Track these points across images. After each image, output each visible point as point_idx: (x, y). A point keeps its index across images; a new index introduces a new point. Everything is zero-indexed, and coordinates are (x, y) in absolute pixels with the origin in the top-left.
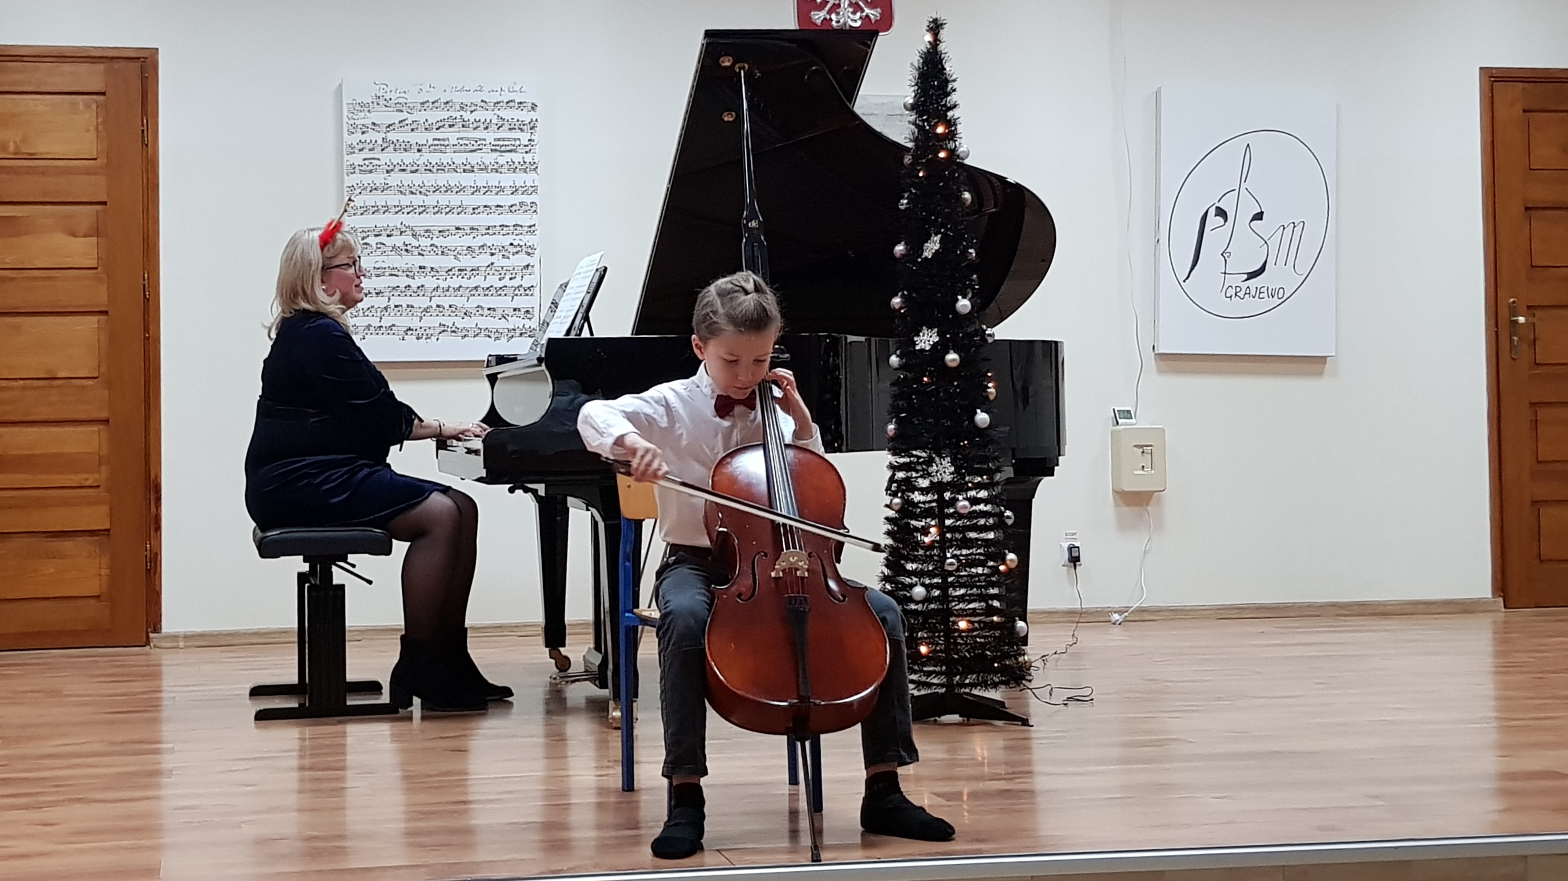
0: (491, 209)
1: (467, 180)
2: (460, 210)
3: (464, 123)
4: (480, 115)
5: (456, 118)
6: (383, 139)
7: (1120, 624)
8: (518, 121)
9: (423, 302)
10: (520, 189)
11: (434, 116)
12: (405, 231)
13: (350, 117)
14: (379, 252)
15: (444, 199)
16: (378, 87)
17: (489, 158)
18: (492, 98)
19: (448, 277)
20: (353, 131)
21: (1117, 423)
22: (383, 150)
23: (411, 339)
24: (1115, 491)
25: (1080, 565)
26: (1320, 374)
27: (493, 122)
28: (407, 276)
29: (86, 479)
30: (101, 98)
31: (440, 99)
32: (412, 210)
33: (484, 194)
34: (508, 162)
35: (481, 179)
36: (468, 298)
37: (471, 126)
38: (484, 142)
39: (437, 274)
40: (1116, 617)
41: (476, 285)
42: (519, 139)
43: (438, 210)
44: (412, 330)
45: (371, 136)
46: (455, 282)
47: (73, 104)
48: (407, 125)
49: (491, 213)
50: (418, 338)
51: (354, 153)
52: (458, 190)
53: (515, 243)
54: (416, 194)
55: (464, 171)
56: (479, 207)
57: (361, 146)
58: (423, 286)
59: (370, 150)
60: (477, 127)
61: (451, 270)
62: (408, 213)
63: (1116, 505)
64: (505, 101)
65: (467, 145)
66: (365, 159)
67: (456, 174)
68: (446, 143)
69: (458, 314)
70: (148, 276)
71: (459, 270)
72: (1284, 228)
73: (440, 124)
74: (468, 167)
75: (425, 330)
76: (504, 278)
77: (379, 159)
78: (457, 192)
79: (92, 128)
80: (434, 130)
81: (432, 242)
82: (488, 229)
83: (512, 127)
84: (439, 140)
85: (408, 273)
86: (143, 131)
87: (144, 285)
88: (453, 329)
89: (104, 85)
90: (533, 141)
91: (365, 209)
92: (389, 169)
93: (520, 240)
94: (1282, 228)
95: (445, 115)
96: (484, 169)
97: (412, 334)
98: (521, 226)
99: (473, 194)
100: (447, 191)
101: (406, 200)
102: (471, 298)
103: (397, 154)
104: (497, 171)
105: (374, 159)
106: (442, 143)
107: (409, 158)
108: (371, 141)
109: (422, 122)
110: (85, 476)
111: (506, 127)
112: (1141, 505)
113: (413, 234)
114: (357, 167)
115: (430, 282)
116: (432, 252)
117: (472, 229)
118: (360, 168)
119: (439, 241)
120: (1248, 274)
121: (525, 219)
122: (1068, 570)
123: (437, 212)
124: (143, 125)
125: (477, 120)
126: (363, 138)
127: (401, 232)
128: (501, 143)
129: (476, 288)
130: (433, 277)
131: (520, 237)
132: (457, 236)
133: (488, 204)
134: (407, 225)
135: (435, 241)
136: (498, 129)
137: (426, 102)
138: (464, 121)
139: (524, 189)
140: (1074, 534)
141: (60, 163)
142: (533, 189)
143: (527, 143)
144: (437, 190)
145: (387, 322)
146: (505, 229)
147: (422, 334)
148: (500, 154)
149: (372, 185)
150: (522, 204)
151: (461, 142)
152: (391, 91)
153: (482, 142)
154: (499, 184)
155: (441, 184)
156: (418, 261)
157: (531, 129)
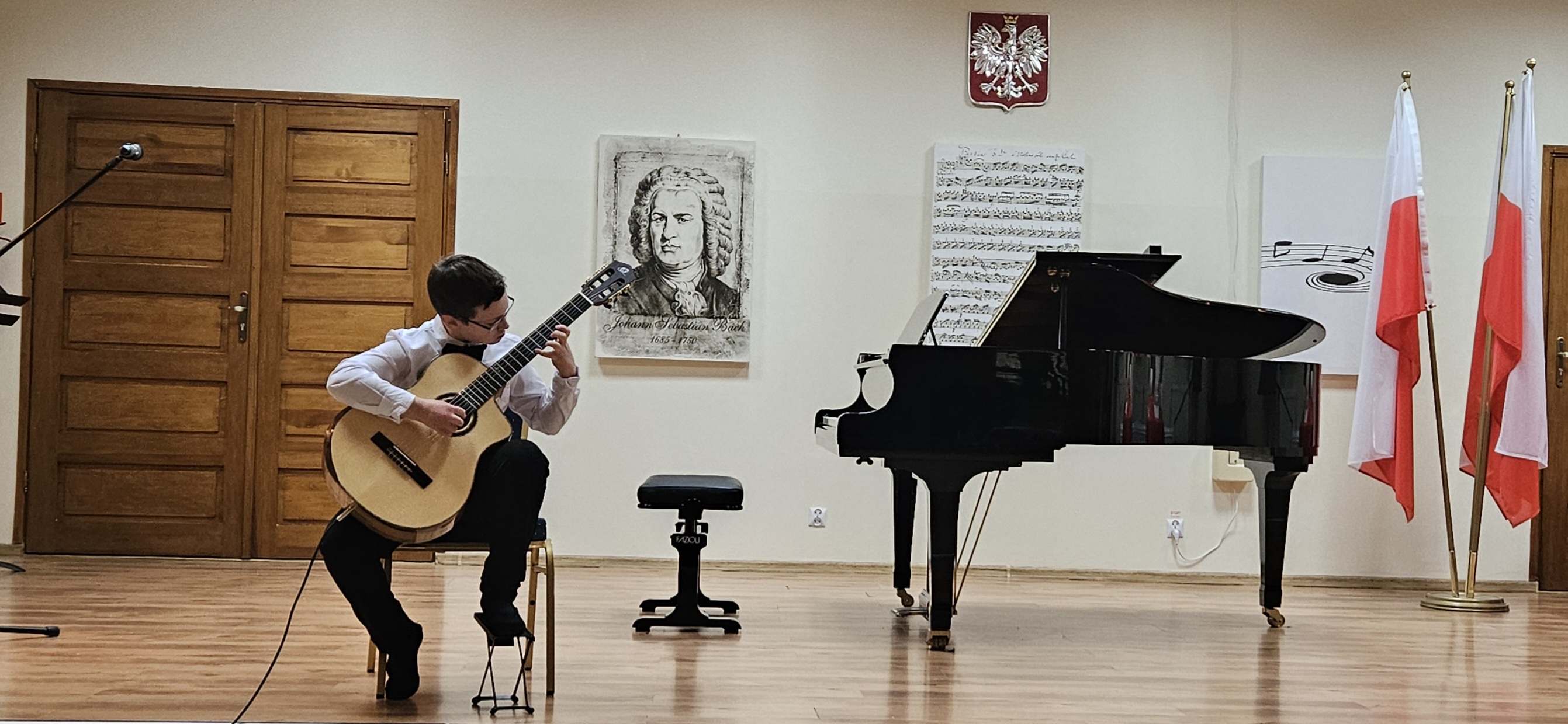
1: (1026, 225)
2: (1019, 248)
3: (1027, 181)
4: (1040, 175)
5: (1020, 177)
6: (963, 190)
8: (1068, 180)
10: (1067, 233)
11: (1003, 175)
12: (976, 263)
13: (939, 173)
14: (955, 278)
15: (1008, 239)
16: (961, 150)
17: (1044, 209)
18: (1049, 162)
20: (941, 183)
22: (963, 199)
27: (1048, 180)
28: (976, 297)
31: (1008, 161)
32: (982, 246)
34: (1058, 213)
35: (1037, 225)
37: (1031, 183)
38: (1041, 196)
42: (1068, 195)
45: (954, 188)
48: (982, 180)
51: (940, 200)
52: (1018, 232)
54: (986, 234)
55: (1024, 218)
57: (946, 195)
58: (987, 306)
59: (953, 199)
60: (1036, 184)
62: (979, 249)
64: (1060, 165)
65: (1028, 198)
66: (948, 206)
67: (1017, 220)
68: (1011, 195)
73: (1009, 181)
74: (1027, 215)
77: (959, 206)
78: (1017, 234)
80: (1003, 185)
83: (1063, 185)
84: (1006, 193)
90: (1079, 197)
91: (947, 244)
92: (967, 214)
95: (1012, 174)
96: (1039, 217)
99: (1030, 236)
100: (1009, 233)
101: (978, 239)
103: (973, 203)
104: (1049, 220)
105: (956, 205)
106: (1009, 195)
107: (982, 206)
108: (954, 192)
109: (993, 179)
111: (1059, 185)
113: (982, 265)
114: (942, 212)
116: (996, 280)
118: (945, 213)
119: (1002, 272)
123: (1002, 249)
125: (1037, 179)
126: (948, 189)
127: (973, 263)
128: (1054, 197)
130: (995, 299)
132: (1016, 268)
133: (1042, 245)
134: (978, 258)
135: (999, 272)
136: (1053, 186)
137: (998, 163)
138: (1026, 179)
139: (1070, 234)
142: (1077, 234)
143: (1074, 198)
145: (958, 332)
148: (1052, 205)
149: (953, 226)
150: (1067, 245)
151: (1023, 195)
152: (972, 154)
153: (1039, 196)
154: (1051, 228)
155: (1006, 228)
156: (986, 286)
157: (1078, 187)
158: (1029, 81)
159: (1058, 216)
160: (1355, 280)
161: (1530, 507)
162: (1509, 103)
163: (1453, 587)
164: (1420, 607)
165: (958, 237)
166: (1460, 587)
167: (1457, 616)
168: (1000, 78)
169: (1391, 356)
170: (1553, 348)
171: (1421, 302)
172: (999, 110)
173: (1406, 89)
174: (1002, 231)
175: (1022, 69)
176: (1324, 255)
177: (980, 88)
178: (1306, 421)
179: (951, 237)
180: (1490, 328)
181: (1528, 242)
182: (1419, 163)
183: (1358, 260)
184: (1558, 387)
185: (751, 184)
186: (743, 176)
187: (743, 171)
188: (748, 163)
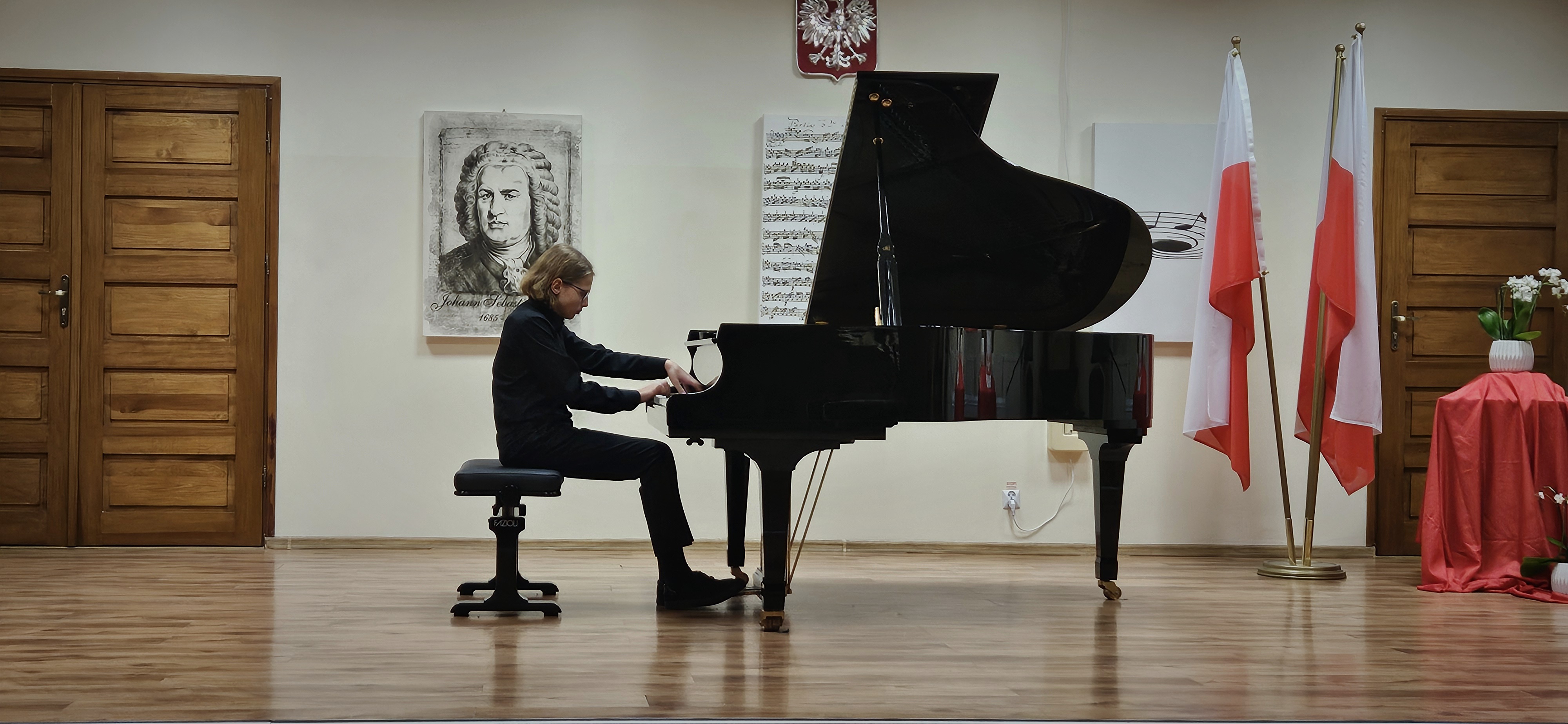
101: (808, 211)
158: (858, 51)
160: (1187, 246)
161: (1365, 473)
162: (1339, 68)
163: (1290, 554)
164: (1257, 575)
166: (1297, 554)
167: (1295, 585)
168: (828, 48)
169: (1224, 323)
170: (1387, 312)
171: (1255, 268)
172: (827, 80)
173: (1236, 55)
175: (850, 38)
176: (1157, 222)
177: (809, 59)
178: (1139, 389)
180: (1323, 295)
181: (1360, 207)
182: (1250, 129)
183: (1190, 227)
184: (1393, 351)
185: (578, 158)
186: (570, 151)
187: (570, 146)
188: (575, 137)
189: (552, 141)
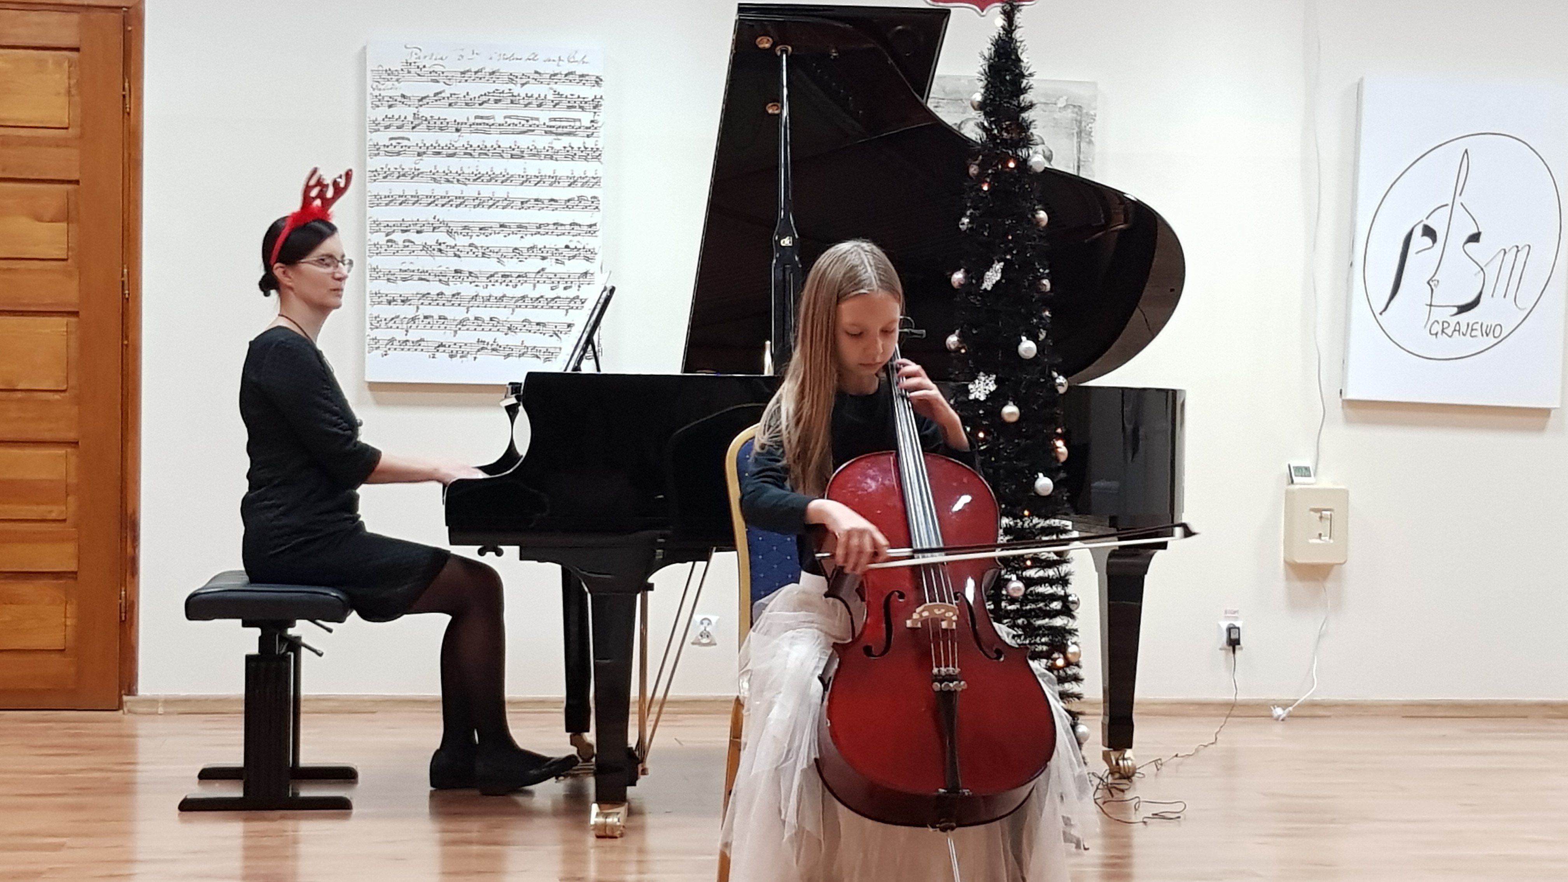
0: (543, 203)
1: (515, 167)
2: (505, 203)
3: (514, 98)
4: (534, 89)
5: (503, 92)
6: (414, 114)
7: (1283, 720)
8: (579, 97)
9: (457, 313)
10: (579, 180)
11: (476, 89)
12: (440, 227)
13: (374, 87)
14: (406, 251)
15: (486, 190)
16: (410, 50)
17: (542, 142)
18: (548, 69)
19: (490, 284)
20: (378, 103)
21: (1292, 482)
22: (413, 128)
23: (442, 356)
24: (1286, 562)
25: (1241, 649)
26: (1541, 429)
27: (548, 97)
28: (440, 281)
29: (50, 512)
30: (73, 55)
31: (484, 68)
32: (447, 201)
33: (536, 185)
34: (565, 147)
35: (533, 167)
36: (513, 310)
37: (521, 101)
38: (537, 122)
39: (476, 280)
40: (1279, 712)
41: (522, 295)
42: (580, 120)
43: (479, 202)
44: (444, 346)
45: (400, 111)
46: (498, 290)
47: (41, 63)
48: (444, 98)
49: (543, 208)
50: (451, 356)
51: (379, 130)
52: (504, 178)
53: (572, 246)
54: (452, 182)
55: (512, 156)
56: (529, 201)
57: (387, 122)
58: (458, 294)
59: (398, 128)
60: (529, 103)
61: (492, 276)
62: (443, 205)
63: (1288, 578)
64: (564, 72)
65: (516, 125)
66: (391, 139)
67: (502, 160)
68: (491, 122)
69: (501, 329)
70: (128, 272)
71: (503, 276)
72: (1505, 253)
73: (484, 98)
74: (517, 152)
75: (460, 347)
76: (556, 287)
77: (409, 140)
78: (502, 182)
79: (63, 91)
80: (477, 105)
81: (471, 241)
82: (540, 227)
83: (570, 105)
84: (482, 118)
85: (441, 278)
86: (124, 96)
87: (123, 282)
88: (495, 346)
89: (78, 39)
90: (597, 123)
91: (390, 199)
92: (421, 151)
93: (578, 242)
94: (1503, 252)
95: (491, 87)
96: (536, 154)
97: (444, 351)
98: (580, 225)
99: (522, 184)
100: (490, 181)
101: (440, 189)
102: (517, 310)
103: (431, 133)
104: (551, 158)
105: (403, 138)
106: (486, 121)
107: (445, 138)
108: (400, 117)
109: (462, 96)
110: (49, 508)
111: (565, 104)
112: (1318, 580)
113: (448, 231)
114: (382, 148)
115: (467, 289)
116: (471, 253)
117: (520, 226)
118: (386, 149)
119: (480, 241)
120: (1458, 307)
121: (584, 217)
122: (1227, 654)
123: (478, 205)
124: (124, 89)
125: (529, 95)
126: (390, 112)
127: (434, 228)
128: (558, 124)
129: (523, 297)
130: (471, 283)
131: (578, 238)
132: (501, 235)
133: (541, 197)
134: (441, 220)
135: (476, 240)
136: (554, 106)
137: (468, 71)
138: (513, 96)
139: (585, 180)
140: (1235, 612)
141: (23, 132)
142: (595, 181)
143: (589, 125)
144: (479, 178)
145: (413, 335)
146: (559, 228)
147: (457, 351)
148: (555, 137)
149: (400, 170)
150: (580, 198)
151: (509, 121)
152: (425, 57)
153: (534, 122)
154: (554, 173)
155: (483, 172)
156: (454, 264)
157: (595, 108)
159: (564, 153)
165: (408, 187)
174: (478, 178)
179: (397, 188)
185: (1091, 145)
186: (1079, 133)
187: (1080, 127)
188: (1087, 114)
189: (1054, 119)
